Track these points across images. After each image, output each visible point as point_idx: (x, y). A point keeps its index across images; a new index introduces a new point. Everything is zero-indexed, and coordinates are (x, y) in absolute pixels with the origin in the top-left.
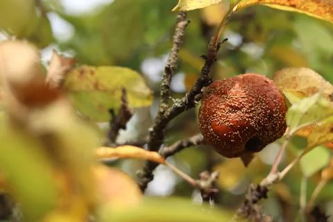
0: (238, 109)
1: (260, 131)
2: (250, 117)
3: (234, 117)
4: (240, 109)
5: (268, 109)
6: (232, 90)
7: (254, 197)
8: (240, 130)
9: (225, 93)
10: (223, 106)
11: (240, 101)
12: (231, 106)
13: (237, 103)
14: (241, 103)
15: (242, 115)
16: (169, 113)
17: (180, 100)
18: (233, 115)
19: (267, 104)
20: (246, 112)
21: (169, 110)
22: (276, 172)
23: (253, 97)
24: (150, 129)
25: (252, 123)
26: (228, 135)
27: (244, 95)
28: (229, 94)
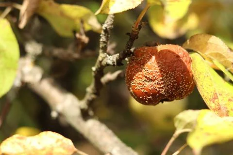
0: (151, 80)
1: (169, 96)
2: (161, 88)
4: (154, 81)
5: (175, 83)
6: (148, 63)
8: (152, 95)
9: (143, 65)
10: (141, 76)
11: (154, 75)
12: (146, 77)
13: (151, 76)
14: (154, 76)
15: (154, 85)
16: (105, 63)
17: (111, 59)
18: (148, 84)
19: (175, 79)
20: (158, 84)
23: (164, 72)
24: (94, 69)
25: (162, 92)
26: (143, 98)
27: (158, 69)
28: (146, 67)
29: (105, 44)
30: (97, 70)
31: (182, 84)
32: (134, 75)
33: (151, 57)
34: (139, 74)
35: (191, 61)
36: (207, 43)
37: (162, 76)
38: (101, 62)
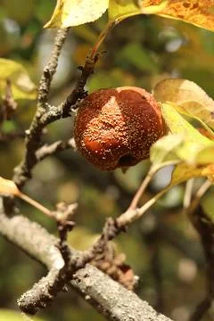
0: (111, 126)
1: (133, 150)
2: (123, 136)
3: (107, 134)
4: (113, 127)
5: (142, 129)
6: (107, 105)
7: (111, 232)
8: (112, 148)
9: (100, 108)
10: (97, 122)
11: (114, 118)
12: (104, 123)
13: (111, 121)
14: (115, 121)
15: (115, 133)
16: (45, 119)
17: (55, 108)
18: (106, 132)
19: (142, 123)
20: (120, 131)
21: (46, 115)
22: (135, 208)
23: (128, 116)
24: (28, 132)
25: (125, 142)
26: (99, 152)
27: (119, 112)
28: (104, 110)
29: (45, 94)
30: (32, 132)
31: (151, 132)
32: (88, 121)
33: (109, 98)
34: (95, 121)
35: (159, 108)
36: (177, 91)
37: (125, 120)
38: (39, 118)
